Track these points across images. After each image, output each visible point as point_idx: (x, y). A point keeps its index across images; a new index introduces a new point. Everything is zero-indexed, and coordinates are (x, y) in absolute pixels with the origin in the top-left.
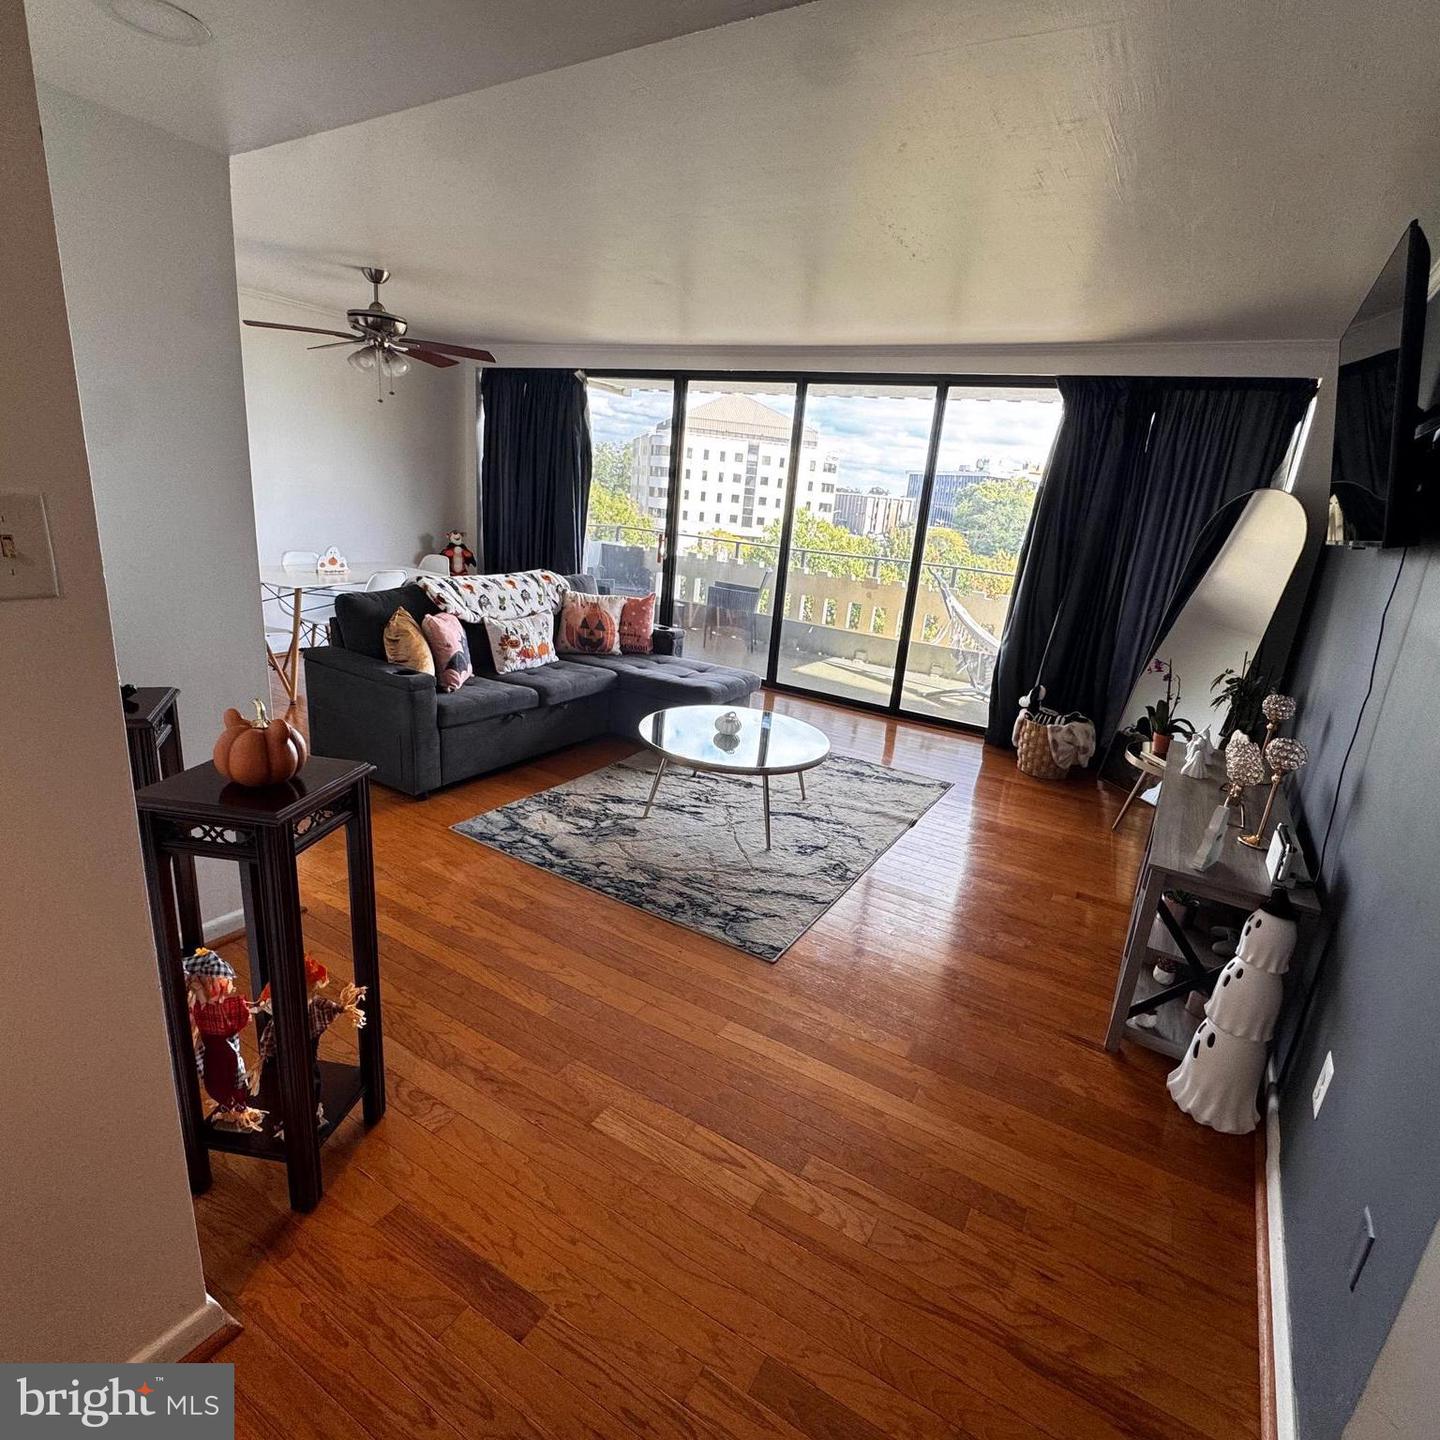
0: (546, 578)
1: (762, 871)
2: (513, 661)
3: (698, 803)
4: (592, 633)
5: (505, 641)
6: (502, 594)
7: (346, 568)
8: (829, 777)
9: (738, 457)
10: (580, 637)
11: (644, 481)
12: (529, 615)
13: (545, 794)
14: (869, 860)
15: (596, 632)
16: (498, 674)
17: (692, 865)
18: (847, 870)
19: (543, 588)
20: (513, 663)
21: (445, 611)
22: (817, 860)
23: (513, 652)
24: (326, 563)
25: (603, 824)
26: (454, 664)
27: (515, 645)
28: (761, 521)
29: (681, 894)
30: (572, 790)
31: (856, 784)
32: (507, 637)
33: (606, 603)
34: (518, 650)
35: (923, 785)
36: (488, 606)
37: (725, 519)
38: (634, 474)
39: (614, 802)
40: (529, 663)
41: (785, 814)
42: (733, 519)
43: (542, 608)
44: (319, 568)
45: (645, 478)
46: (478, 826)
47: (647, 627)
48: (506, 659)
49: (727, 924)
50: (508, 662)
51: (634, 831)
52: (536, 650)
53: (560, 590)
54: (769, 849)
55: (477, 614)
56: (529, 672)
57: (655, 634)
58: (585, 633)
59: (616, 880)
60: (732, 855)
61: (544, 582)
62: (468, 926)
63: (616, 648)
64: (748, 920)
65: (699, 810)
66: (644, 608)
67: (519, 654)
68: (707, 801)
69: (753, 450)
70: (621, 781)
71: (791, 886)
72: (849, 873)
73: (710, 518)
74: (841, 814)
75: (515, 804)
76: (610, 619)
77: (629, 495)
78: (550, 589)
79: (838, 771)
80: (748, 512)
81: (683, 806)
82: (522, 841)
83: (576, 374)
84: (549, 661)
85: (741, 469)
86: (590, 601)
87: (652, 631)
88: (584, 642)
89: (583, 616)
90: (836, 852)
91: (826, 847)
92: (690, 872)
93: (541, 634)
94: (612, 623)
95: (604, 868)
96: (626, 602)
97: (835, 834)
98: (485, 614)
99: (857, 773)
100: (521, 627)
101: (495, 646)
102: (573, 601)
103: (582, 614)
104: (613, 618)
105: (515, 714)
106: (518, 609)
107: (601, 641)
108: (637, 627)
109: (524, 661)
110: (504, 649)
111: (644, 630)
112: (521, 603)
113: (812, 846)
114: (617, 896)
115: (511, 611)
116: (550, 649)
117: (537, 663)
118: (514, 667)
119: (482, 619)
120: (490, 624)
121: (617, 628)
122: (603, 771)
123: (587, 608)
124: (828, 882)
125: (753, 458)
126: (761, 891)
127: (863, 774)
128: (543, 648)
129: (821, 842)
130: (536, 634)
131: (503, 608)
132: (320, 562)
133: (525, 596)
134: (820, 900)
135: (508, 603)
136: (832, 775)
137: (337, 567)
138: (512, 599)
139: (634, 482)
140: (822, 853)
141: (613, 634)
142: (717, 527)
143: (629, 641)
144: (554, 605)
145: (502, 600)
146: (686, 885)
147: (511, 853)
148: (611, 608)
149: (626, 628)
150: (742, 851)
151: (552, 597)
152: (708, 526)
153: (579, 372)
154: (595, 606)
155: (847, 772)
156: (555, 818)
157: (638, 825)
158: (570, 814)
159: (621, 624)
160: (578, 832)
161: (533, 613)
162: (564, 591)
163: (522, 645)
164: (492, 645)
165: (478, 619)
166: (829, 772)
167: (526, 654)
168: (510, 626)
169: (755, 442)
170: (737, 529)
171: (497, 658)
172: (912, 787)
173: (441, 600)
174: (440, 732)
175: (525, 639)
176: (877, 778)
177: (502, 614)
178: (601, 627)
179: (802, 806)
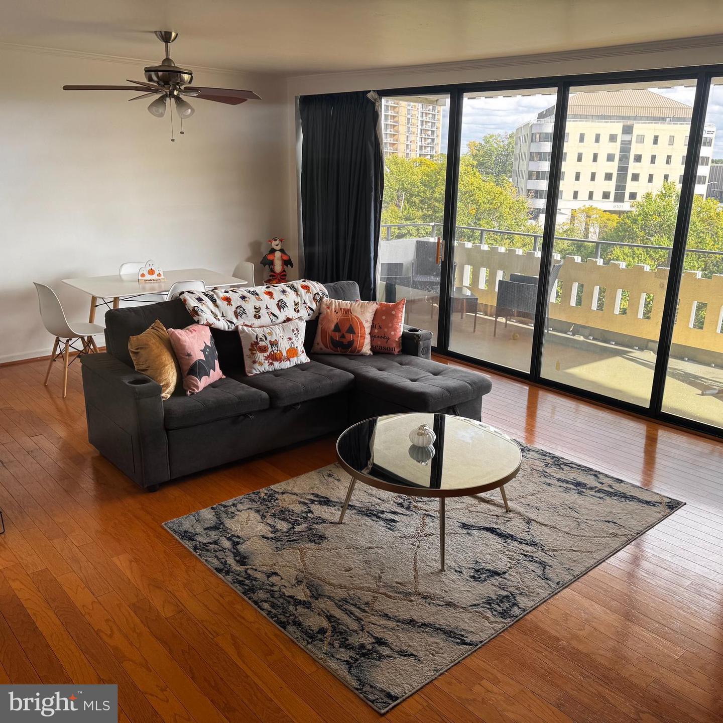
0: (306, 287)
1: (425, 598)
2: (261, 364)
3: (399, 510)
4: (343, 336)
5: (256, 346)
6: (258, 304)
7: (162, 277)
8: (545, 487)
9: (613, 138)
10: (332, 339)
11: (525, 166)
12: (284, 322)
13: (263, 492)
14: (544, 594)
15: (347, 335)
16: (247, 376)
17: (357, 583)
18: (514, 604)
19: (301, 296)
20: (261, 366)
21: (198, 322)
22: (489, 589)
23: (261, 356)
24: (146, 273)
25: (297, 529)
26: (198, 369)
27: (263, 350)
28: (633, 196)
29: (330, 618)
30: (289, 488)
31: (573, 497)
32: (257, 343)
33: (358, 309)
34: (265, 354)
35: (648, 503)
36: (244, 316)
37: (598, 196)
38: (515, 161)
39: (320, 503)
40: (277, 365)
41: (480, 528)
42: (606, 196)
43: (297, 315)
44: (140, 278)
45: (525, 163)
46: (187, 523)
47: (395, 330)
48: (254, 362)
49: (356, 660)
50: (257, 366)
51: (322, 537)
52: (284, 354)
53: (317, 297)
54: (442, 570)
55: (231, 323)
56: (277, 373)
57: (404, 336)
58: (337, 336)
59: (277, 595)
60: (403, 574)
61: (302, 292)
62: (112, 630)
63: (366, 349)
64: (381, 657)
65: (396, 518)
66: (393, 312)
67: (267, 358)
68: (408, 508)
69: (628, 130)
70: (338, 480)
71: (446, 618)
72: (515, 609)
73: (583, 195)
74: (539, 534)
75: (230, 502)
76: (361, 323)
77: (511, 180)
78: (308, 298)
79: (559, 480)
80: (620, 188)
81: (383, 512)
82: (215, 543)
83: (369, 95)
84: (299, 363)
85: (615, 149)
86: (344, 307)
87: (401, 333)
88: (336, 344)
89: (335, 321)
90: (513, 579)
91: (504, 573)
92: (351, 592)
93: (290, 339)
94: (362, 327)
95: (274, 579)
96: (378, 306)
97: (522, 557)
98: (239, 323)
99: (578, 484)
100: (270, 334)
101: (246, 351)
102: (328, 308)
103: (335, 319)
104: (364, 323)
105: (245, 415)
106: (272, 317)
107: (351, 343)
108: (386, 330)
109: (271, 364)
110: (253, 354)
111: (393, 333)
112: (276, 312)
113: (489, 570)
114: (269, 613)
115: (265, 319)
116: (300, 352)
117: (286, 365)
118: (262, 369)
119: (237, 327)
120: (244, 331)
121: (368, 331)
122: (326, 470)
123: (340, 314)
124: (487, 618)
125: (627, 138)
126: (412, 622)
127: (584, 485)
128: (292, 352)
129: (501, 566)
130: (286, 339)
131: (257, 317)
132: (141, 273)
133: (281, 305)
134: (467, 640)
135: (263, 312)
136: (549, 485)
137: (155, 277)
138: (267, 308)
139: (515, 168)
140: (496, 580)
141: (363, 337)
142: (588, 204)
143: (379, 343)
144: (310, 311)
145: (257, 310)
146: (340, 607)
147: (200, 555)
148: (363, 313)
149: (376, 331)
150: (415, 570)
151: (309, 304)
152: (582, 203)
153: (372, 93)
154: (347, 311)
155: (567, 482)
156: (259, 518)
157: (329, 531)
158: (274, 515)
159: (373, 327)
160: (271, 535)
161: (288, 320)
162: (321, 299)
163: (270, 350)
164: (244, 350)
165: (233, 327)
166: (548, 481)
167: (274, 358)
168: (260, 332)
169: (629, 123)
170: (610, 205)
171: (247, 362)
172: (632, 505)
173: (195, 312)
174: (167, 434)
175: (274, 344)
176: (600, 491)
177: (257, 322)
178: (351, 330)
179: (501, 520)
